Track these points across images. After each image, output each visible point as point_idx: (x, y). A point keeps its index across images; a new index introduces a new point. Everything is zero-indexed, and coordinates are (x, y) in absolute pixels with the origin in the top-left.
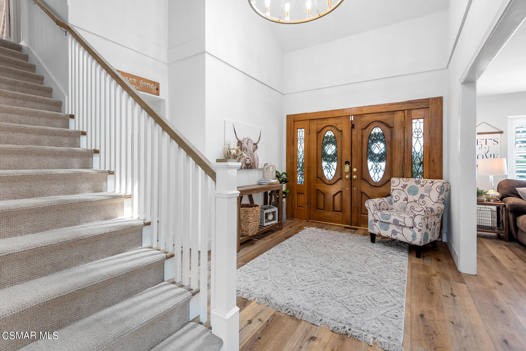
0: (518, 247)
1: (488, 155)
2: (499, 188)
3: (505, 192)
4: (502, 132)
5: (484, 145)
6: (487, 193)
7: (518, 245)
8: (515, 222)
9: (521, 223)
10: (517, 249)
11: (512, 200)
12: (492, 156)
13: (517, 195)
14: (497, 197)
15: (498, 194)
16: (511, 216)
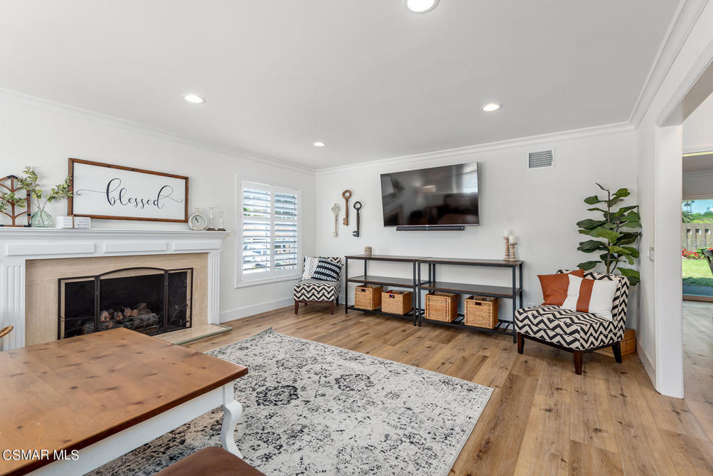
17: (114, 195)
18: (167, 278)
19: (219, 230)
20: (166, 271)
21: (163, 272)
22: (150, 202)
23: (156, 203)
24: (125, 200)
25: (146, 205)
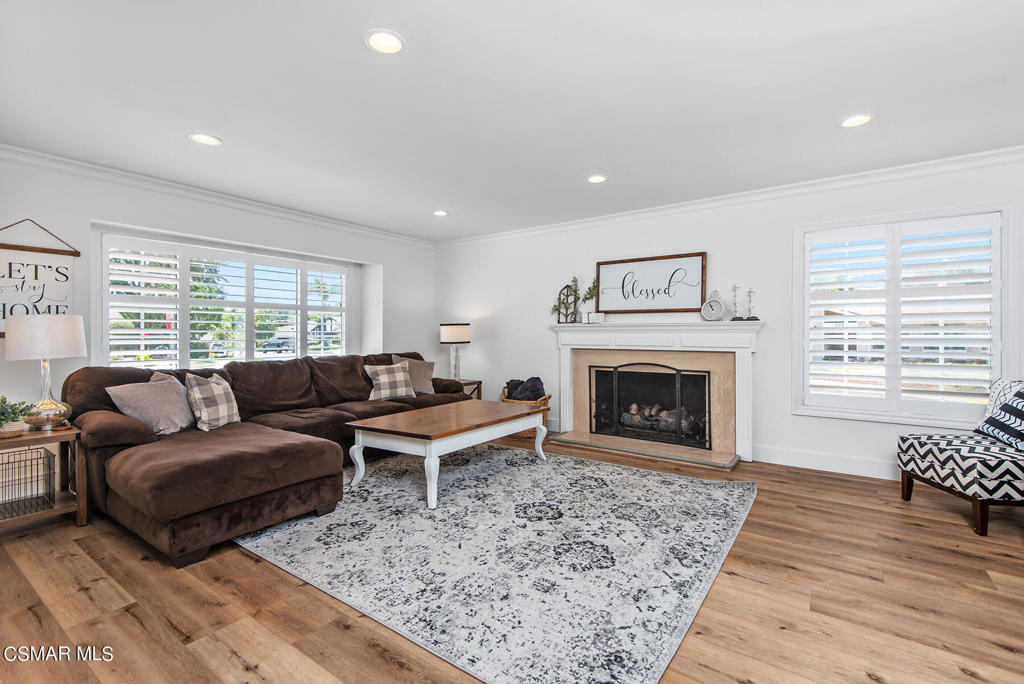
0: (108, 534)
1: (42, 306)
2: (68, 390)
3: (80, 399)
4: (76, 254)
5: (30, 280)
6: (34, 410)
7: (108, 528)
8: (103, 470)
9: (113, 472)
10: (105, 541)
11: (97, 419)
12: (53, 309)
13: (109, 405)
14: (60, 415)
15: (63, 408)
16: (94, 460)
17: (629, 288)
18: (678, 380)
19: (749, 319)
20: (678, 371)
21: (674, 372)
22: (662, 291)
23: (667, 292)
24: (637, 293)
25: (657, 295)
